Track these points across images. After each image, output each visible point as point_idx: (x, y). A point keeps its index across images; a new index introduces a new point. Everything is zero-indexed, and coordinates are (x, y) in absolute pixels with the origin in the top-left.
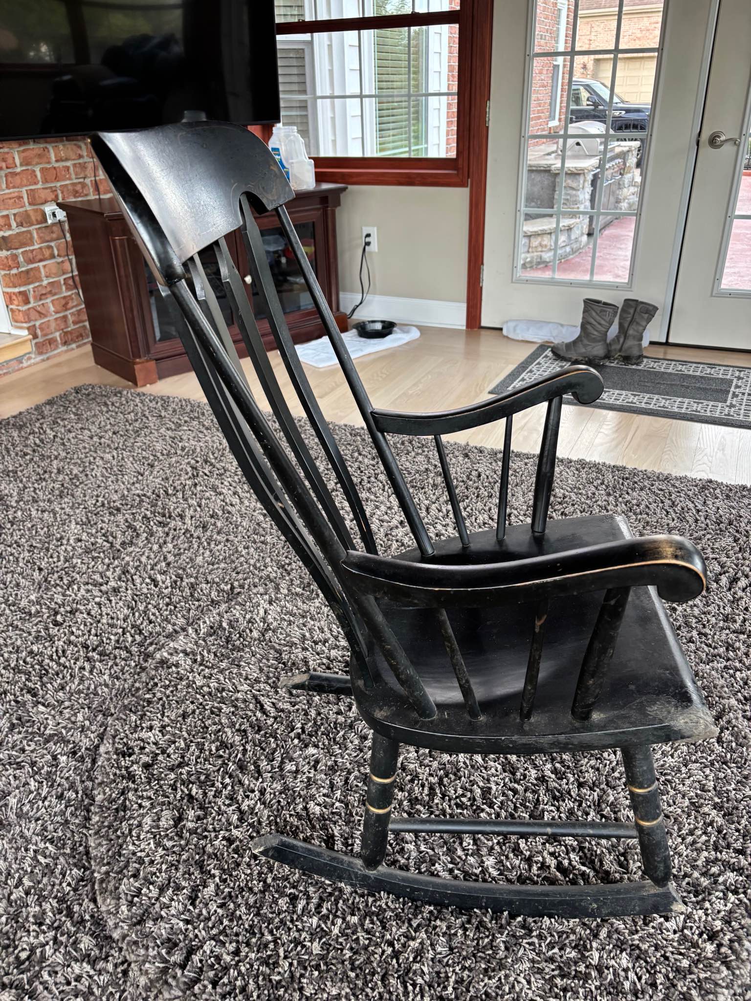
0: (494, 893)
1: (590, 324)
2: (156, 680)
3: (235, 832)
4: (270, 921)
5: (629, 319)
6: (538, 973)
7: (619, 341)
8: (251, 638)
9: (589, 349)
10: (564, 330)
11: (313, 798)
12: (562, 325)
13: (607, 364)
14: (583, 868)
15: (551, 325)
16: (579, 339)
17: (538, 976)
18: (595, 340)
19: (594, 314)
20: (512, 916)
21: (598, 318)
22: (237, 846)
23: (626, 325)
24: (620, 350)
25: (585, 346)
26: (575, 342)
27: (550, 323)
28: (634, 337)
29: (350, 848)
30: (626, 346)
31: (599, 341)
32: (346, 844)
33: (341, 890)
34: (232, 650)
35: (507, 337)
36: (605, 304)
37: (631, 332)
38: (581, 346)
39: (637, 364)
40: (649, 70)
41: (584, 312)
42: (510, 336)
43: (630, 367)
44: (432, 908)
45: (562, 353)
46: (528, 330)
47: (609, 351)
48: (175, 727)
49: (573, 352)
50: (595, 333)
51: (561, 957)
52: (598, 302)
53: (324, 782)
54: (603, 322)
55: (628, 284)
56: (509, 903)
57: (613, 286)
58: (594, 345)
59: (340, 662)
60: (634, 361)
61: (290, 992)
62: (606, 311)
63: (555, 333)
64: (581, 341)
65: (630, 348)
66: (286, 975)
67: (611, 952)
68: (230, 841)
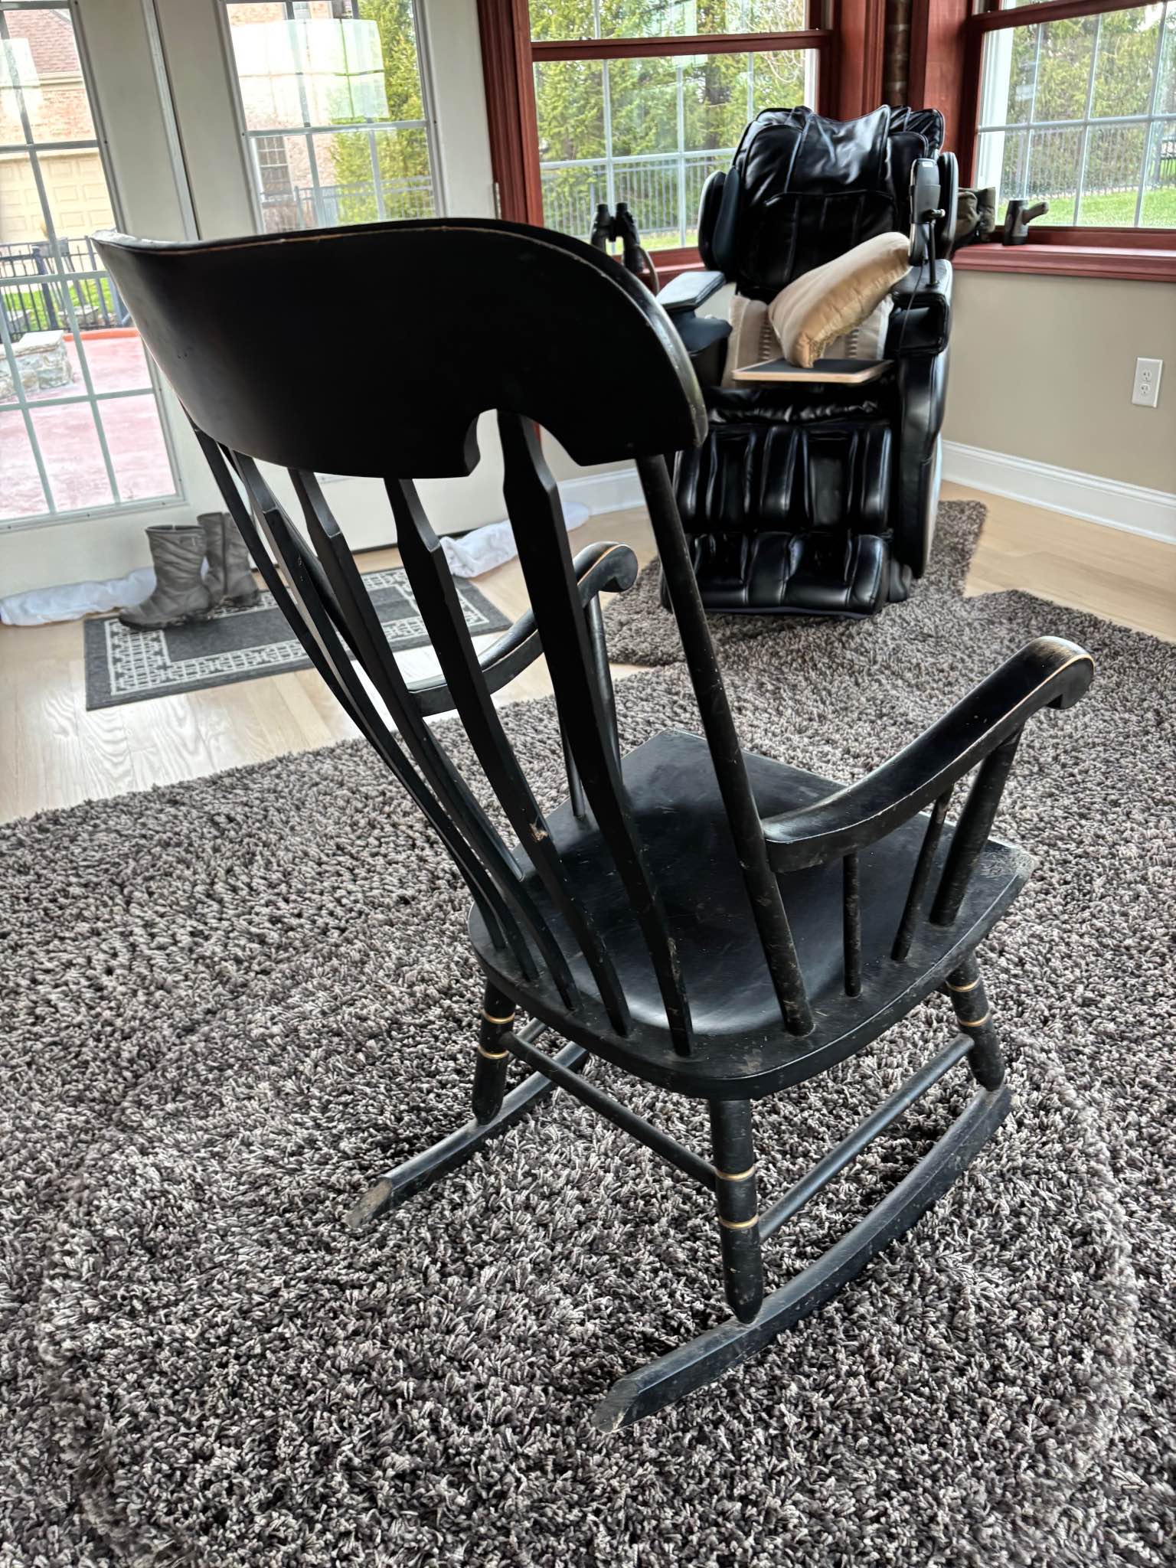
0: (875, 1229)
1: (171, 563)
2: (106, 1390)
3: (531, 1450)
4: (713, 1490)
5: (219, 543)
6: (985, 1265)
7: (218, 579)
8: (188, 1216)
9: (182, 601)
10: (110, 589)
11: (564, 1322)
12: (101, 583)
13: (216, 616)
14: (899, 1141)
15: (82, 587)
16: (159, 589)
17: (988, 1268)
18: (186, 587)
19: (172, 547)
20: (902, 1239)
21: (180, 551)
22: (555, 1463)
23: (219, 552)
24: (225, 591)
25: (173, 599)
26: (154, 599)
27: (77, 585)
28: (238, 566)
29: (683, 1330)
30: (231, 583)
31: (194, 586)
32: (675, 1331)
33: (733, 1380)
34: (179, 1253)
35: (15, 626)
36: (179, 528)
37: (231, 560)
38: (167, 601)
39: (257, 604)
40: (92, 173)
41: (153, 548)
42: (21, 622)
43: (249, 611)
44: (836, 1304)
45: (142, 621)
46: (48, 603)
47: (211, 597)
48: (242, 1419)
49: (158, 614)
50: (184, 575)
51: (980, 1233)
52: (169, 528)
53: (551, 1292)
54: (191, 556)
55: (177, 495)
56: (890, 1229)
57: (157, 504)
58: (186, 593)
59: (369, 1150)
60: (251, 601)
61: (835, 1528)
62: (189, 538)
63: (96, 596)
64: (165, 593)
65: (238, 583)
66: (805, 1521)
67: (1007, 1189)
68: (536, 1465)
